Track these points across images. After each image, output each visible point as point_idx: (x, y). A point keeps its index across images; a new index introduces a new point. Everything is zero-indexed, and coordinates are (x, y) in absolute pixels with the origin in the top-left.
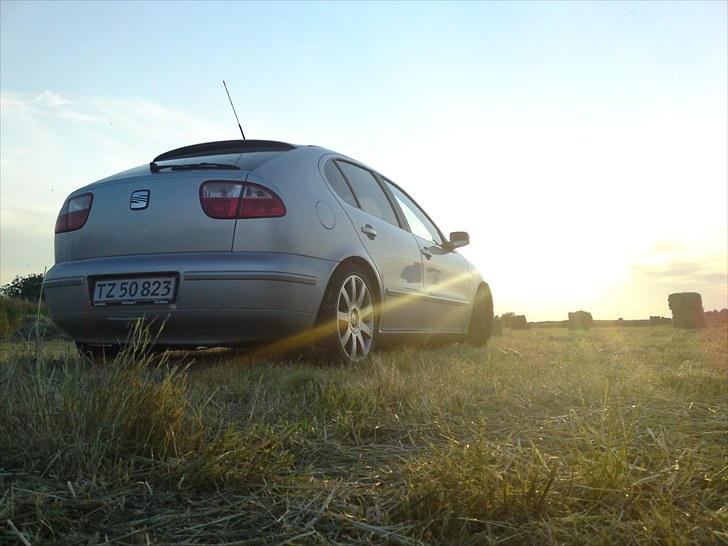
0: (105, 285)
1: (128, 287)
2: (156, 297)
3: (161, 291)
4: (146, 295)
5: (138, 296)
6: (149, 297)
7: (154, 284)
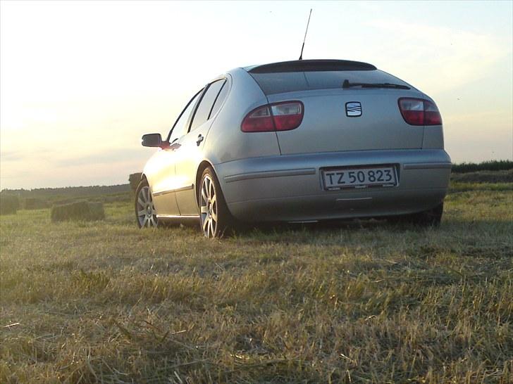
0: (333, 174)
1: (356, 175)
2: (381, 182)
3: (386, 178)
4: (374, 180)
5: (367, 182)
6: (376, 182)
7: (377, 173)
